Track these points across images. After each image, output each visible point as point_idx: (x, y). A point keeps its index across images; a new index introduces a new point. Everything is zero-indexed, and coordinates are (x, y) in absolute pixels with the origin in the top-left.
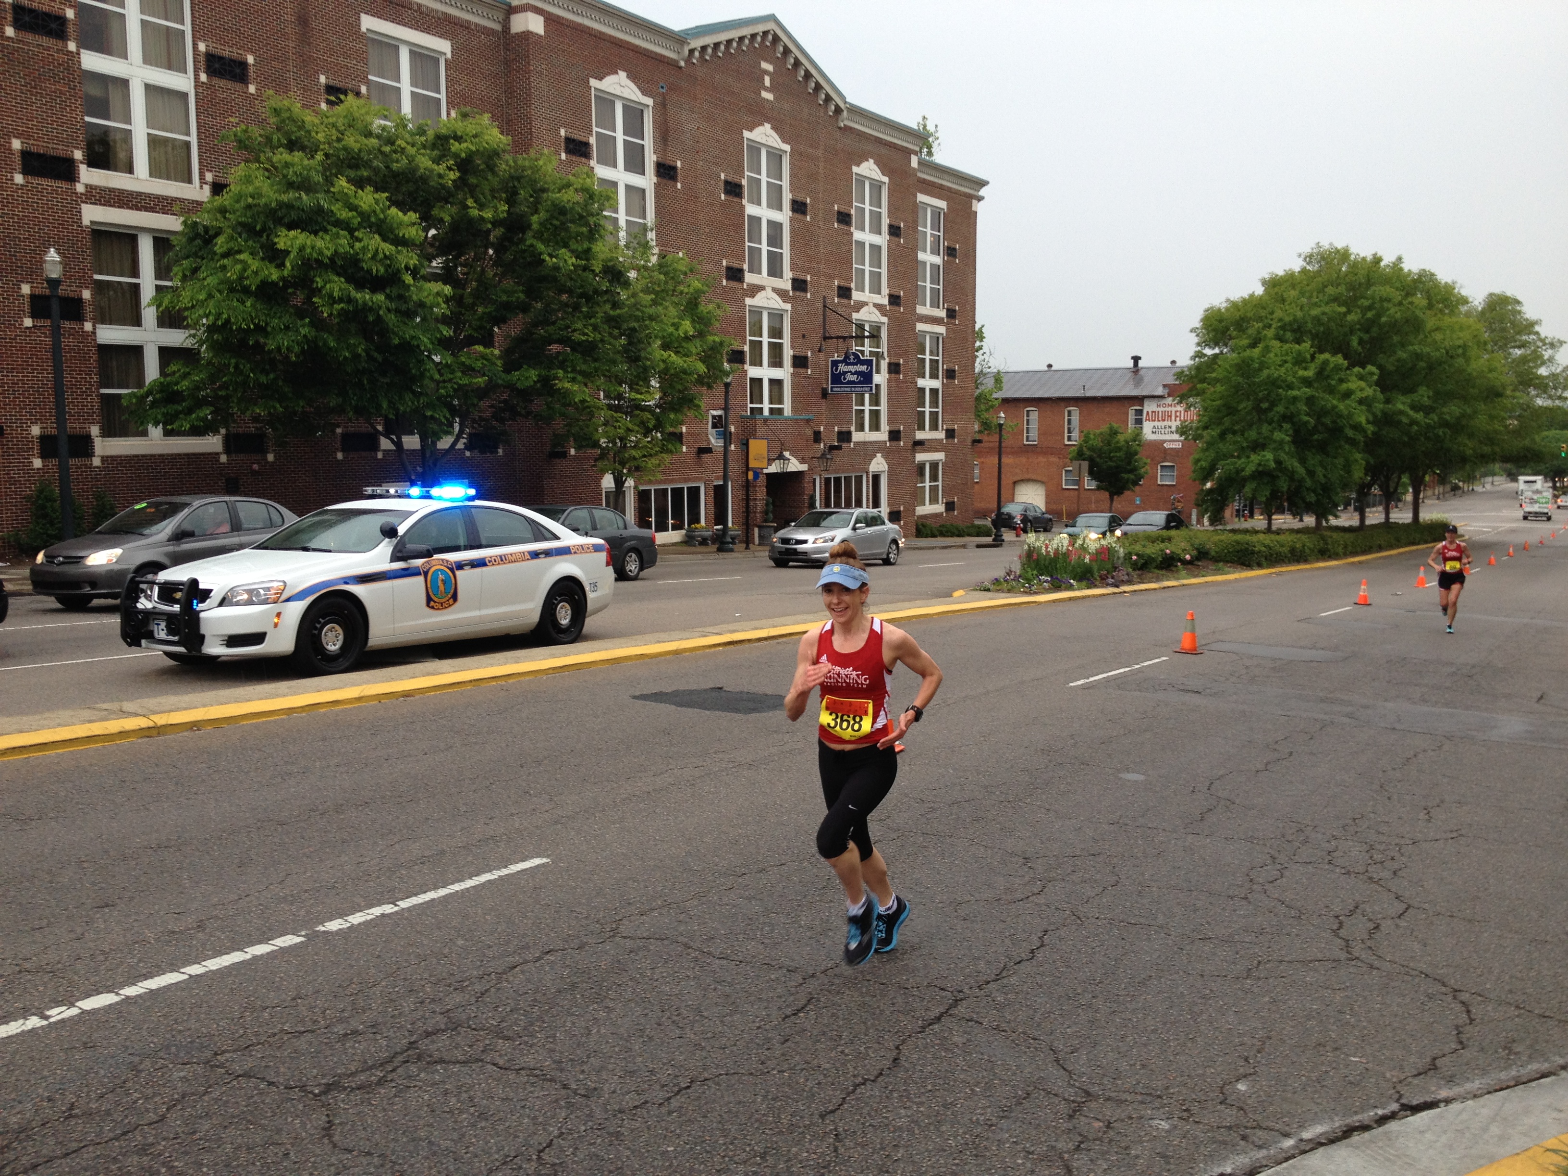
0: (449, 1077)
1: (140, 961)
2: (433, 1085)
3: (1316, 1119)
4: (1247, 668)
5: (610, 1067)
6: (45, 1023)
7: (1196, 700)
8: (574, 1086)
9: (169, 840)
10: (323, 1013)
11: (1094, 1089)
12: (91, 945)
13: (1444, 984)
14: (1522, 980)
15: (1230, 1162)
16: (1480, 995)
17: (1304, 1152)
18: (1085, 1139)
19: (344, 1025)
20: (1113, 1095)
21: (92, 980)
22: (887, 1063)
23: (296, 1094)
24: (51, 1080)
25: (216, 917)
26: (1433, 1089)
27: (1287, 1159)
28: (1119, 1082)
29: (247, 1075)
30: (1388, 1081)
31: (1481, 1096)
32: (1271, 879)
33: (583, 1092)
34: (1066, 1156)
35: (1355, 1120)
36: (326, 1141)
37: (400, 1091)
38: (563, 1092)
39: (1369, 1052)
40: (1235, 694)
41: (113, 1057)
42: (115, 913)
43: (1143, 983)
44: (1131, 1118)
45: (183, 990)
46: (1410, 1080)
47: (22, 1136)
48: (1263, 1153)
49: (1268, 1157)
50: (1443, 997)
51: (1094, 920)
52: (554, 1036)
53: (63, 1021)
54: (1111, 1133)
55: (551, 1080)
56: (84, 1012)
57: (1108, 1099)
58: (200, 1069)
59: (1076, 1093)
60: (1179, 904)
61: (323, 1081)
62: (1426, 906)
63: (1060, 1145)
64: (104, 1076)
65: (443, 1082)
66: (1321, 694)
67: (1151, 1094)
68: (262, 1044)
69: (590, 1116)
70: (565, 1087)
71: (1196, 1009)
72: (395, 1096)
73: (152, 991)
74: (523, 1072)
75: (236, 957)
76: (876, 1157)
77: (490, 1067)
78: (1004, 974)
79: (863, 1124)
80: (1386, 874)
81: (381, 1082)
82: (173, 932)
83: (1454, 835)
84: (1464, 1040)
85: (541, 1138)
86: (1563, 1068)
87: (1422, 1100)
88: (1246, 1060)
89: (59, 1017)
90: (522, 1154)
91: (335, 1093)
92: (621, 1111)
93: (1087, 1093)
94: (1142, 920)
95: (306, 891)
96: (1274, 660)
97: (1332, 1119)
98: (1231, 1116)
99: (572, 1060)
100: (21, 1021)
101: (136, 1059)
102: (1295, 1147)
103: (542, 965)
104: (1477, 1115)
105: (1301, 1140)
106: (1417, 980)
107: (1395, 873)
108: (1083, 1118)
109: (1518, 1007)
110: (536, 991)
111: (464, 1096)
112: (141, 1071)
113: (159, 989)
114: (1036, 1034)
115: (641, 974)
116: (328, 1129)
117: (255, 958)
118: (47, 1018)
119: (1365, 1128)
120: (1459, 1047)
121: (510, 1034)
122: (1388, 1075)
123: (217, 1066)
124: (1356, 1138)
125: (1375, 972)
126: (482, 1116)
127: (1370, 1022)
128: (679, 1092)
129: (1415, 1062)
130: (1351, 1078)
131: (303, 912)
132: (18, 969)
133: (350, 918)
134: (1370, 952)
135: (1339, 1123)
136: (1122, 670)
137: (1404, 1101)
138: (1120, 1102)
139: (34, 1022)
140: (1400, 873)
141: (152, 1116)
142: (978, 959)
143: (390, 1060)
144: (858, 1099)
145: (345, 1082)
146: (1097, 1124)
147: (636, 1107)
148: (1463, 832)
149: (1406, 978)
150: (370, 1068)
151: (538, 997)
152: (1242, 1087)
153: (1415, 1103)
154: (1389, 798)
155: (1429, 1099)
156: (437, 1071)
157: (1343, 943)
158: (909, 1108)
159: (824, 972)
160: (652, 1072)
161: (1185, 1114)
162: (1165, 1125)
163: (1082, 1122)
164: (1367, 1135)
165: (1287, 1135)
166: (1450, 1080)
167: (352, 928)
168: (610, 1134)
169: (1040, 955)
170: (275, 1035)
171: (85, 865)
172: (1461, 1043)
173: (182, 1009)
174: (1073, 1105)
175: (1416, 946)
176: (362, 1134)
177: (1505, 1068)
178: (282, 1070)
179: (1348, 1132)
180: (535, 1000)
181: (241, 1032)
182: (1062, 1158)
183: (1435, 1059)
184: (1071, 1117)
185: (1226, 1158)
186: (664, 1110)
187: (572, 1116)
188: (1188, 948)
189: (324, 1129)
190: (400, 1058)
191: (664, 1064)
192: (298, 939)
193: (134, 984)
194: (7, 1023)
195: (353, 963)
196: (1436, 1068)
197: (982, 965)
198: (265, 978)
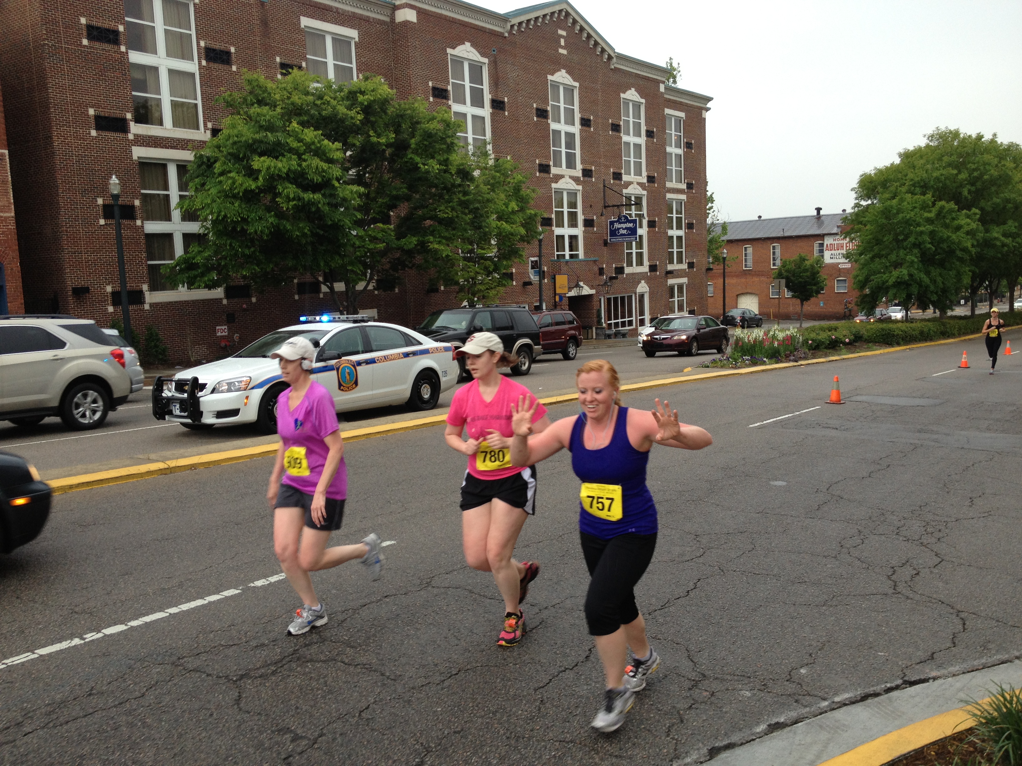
0: (314, 670)
1: (142, 606)
2: (303, 674)
3: (846, 690)
4: (873, 411)
5: (412, 663)
6: (82, 642)
7: (833, 433)
8: (388, 674)
9: (169, 535)
10: (246, 634)
11: (707, 673)
12: (115, 597)
13: (953, 608)
14: (1007, 604)
15: (784, 715)
16: (974, 614)
17: (834, 709)
18: (695, 702)
19: (257, 641)
20: (719, 676)
21: (113, 617)
22: (581, 659)
23: (223, 680)
24: (82, 674)
25: (190, 580)
26: (928, 671)
27: (821, 714)
28: (725, 669)
29: (195, 670)
30: (900, 666)
31: (958, 675)
32: (854, 545)
33: (392, 677)
34: (682, 712)
35: (871, 690)
36: (236, 707)
37: (284, 678)
38: (381, 677)
39: (891, 649)
40: (861, 429)
41: (118, 661)
42: (131, 579)
43: (755, 610)
44: (727, 689)
45: (165, 622)
46: (913, 666)
47: (62, 706)
48: (808, 709)
49: (809, 712)
50: (950, 616)
51: (732, 572)
52: (381, 646)
53: (93, 641)
54: (713, 698)
55: (375, 671)
56: (105, 635)
57: (717, 678)
58: (168, 667)
59: (696, 675)
60: (790, 561)
61: (240, 673)
62: (954, 560)
63: (678, 706)
64: (112, 672)
65: (310, 673)
66: (919, 427)
67: (744, 676)
68: (207, 652)
69: (395, 690)
70: (383, 675)
71: (786, 625)
72: (281, 681)
73: (146, 623)
74: (359, 667)
75: (199, 602)
76: (564, 713)
77: (339, 663)
78: (667, 605)
79: (560, 694)
80: (934, 540)
81: (274, 673)
82: (164, 589)
83: (986, 514)
84: (956, 642)
85: (364, 705)
86: (1017, 658)
87: (918, 678)
88: (810, 655)
89: (91, 639)
90: (350, 713)
91: (245, 680)
92: (413, 688)
93: (704, 676)
94: (764, 572)
95: (246, 563)
96: (892, 406)
97: (856, 690)
98: (791, 688)
99: (389, 659)
100: (69, 641)
101: (133, 662)
102: (827, 706)
103: (381, 604)
104: (951, 686)
105: (833, 702)
106: (935, 606)
107: (939, 539)
108: (697, 690)
109: (998, 621)
110: (375, 619)
111: (322, 680)
112: (134, 669)
113: (151, 622)
114: (679, 640)
115: (440, 608)
116: (238, 701)
117: (210, 603)
118: (84, 639)
119: (876, 695)
120: (953, 645)
121: (355, 645)
122: (900, 663)
123: (179, 665)
124: (869, 701)
125: (909, 601)
126: (330, 692)
127: (897, 631)
128: (450, 677)
129: (921, 654)
130: (875, 665)
131: (242, 576)
132: (71, 611)
133: (270, 579)
134: (909, 589)
135: (859, 692)
136: (787, 416)
137: (906, 678)
138: (723, 680)
139: (77, 641)
140: (942, 540)
141: (137, 694)
142: (653, 596)
143: (281, 660)
144: (559, 680)
145: (252, 674)
146: (705, 694)
147: (423, 686)
148: (992, 512)
149: (929, 604)
150: (269, 665)
151: (376, 623)
152: (803, 671)
153: (913, 679)
154: (948, 492)
155: (923, 678)
156: (308, 666)
157: (893, 584)
158: (590, 685)
159: (553, 606)
160: (436, 665)
161: (763, 687)
162: (748, 694)
163: (696, 693)
164: (876, 699)
165: (825, 699)
166: (940, 666)
167: (270, 584)
168: (405, 702)
169: (692, 594)
170: (215, 647)
171: (117, 551)
172: (954, 643)
173: (164, 633)
174: (693, 683)
175: (941, 584)
176: (257, 703)
177: (979, 658)
178: (216, 667)
179: (864, 698)
180: (373, 624)
181: (196, 645)
182: (678, 712)
183: (933, 653)
184: (690, 689)
185: (783, 712)
186: (439, 687)
187: (384, 691)
188: (789, 588)
189: (236, 700)
190: (287, 659)
191: (444, 661)
192: (237, 592)
193: (137, 619)
194: (61, 642)
195: (268, 605)
196: (933, 658)
197: (654, 600)
198: (214, 614)
